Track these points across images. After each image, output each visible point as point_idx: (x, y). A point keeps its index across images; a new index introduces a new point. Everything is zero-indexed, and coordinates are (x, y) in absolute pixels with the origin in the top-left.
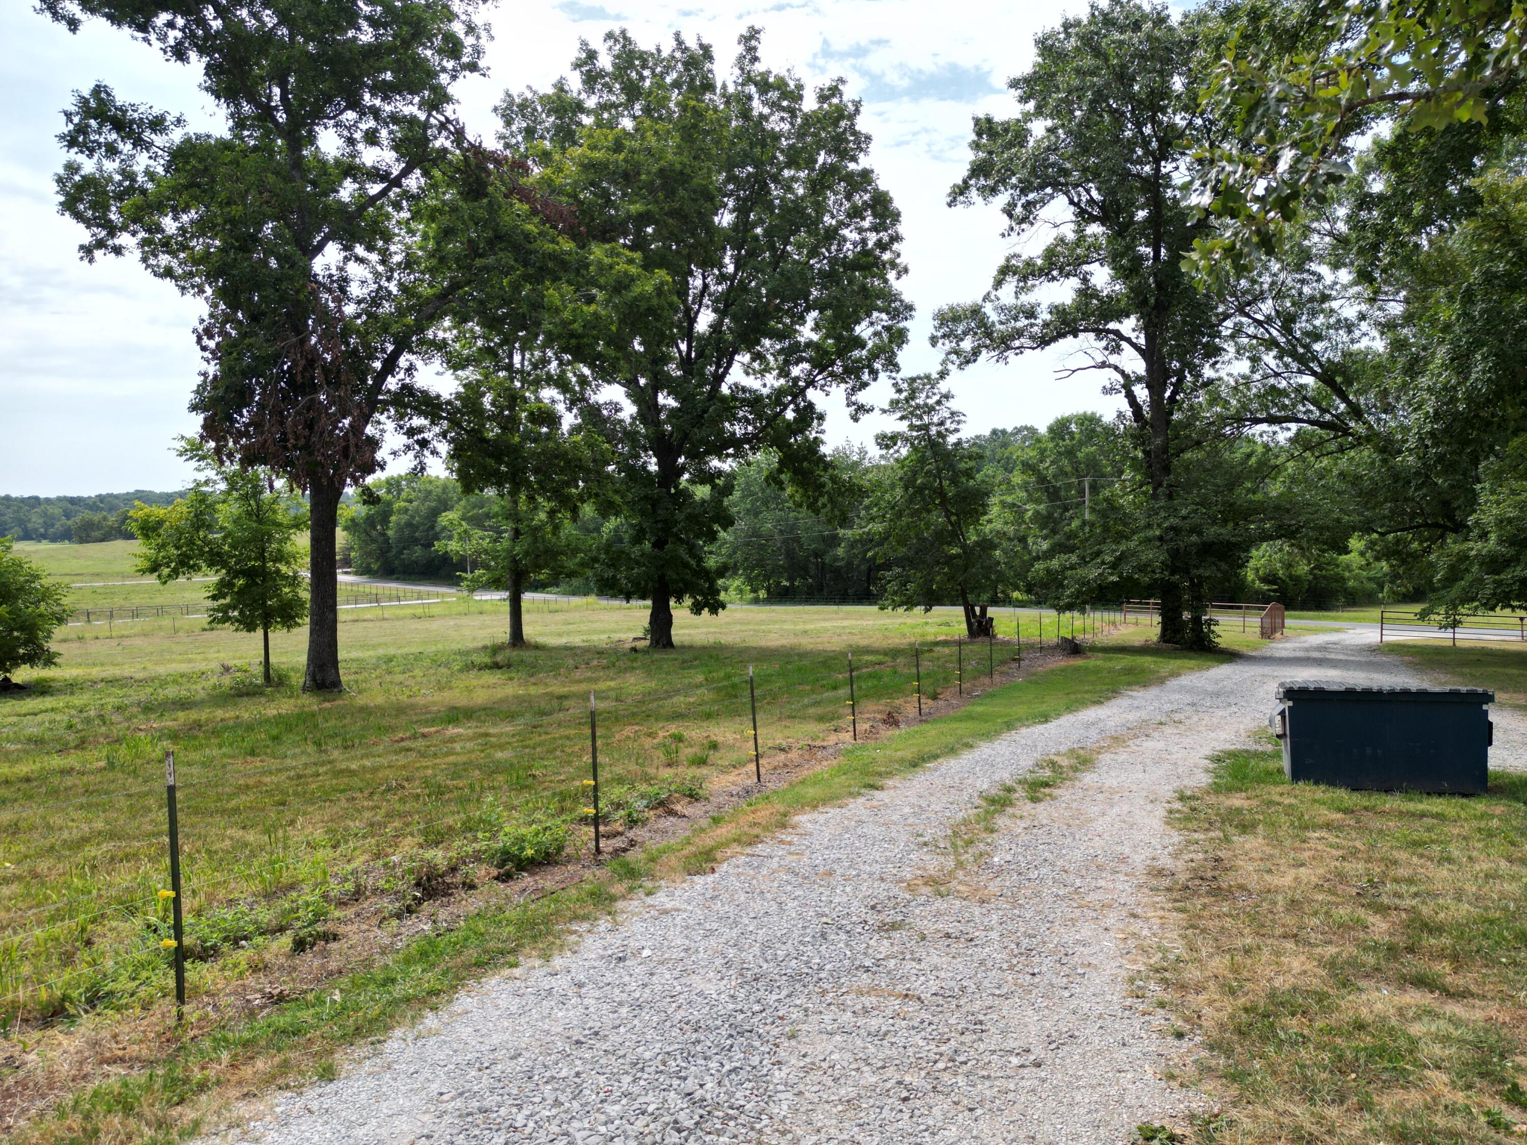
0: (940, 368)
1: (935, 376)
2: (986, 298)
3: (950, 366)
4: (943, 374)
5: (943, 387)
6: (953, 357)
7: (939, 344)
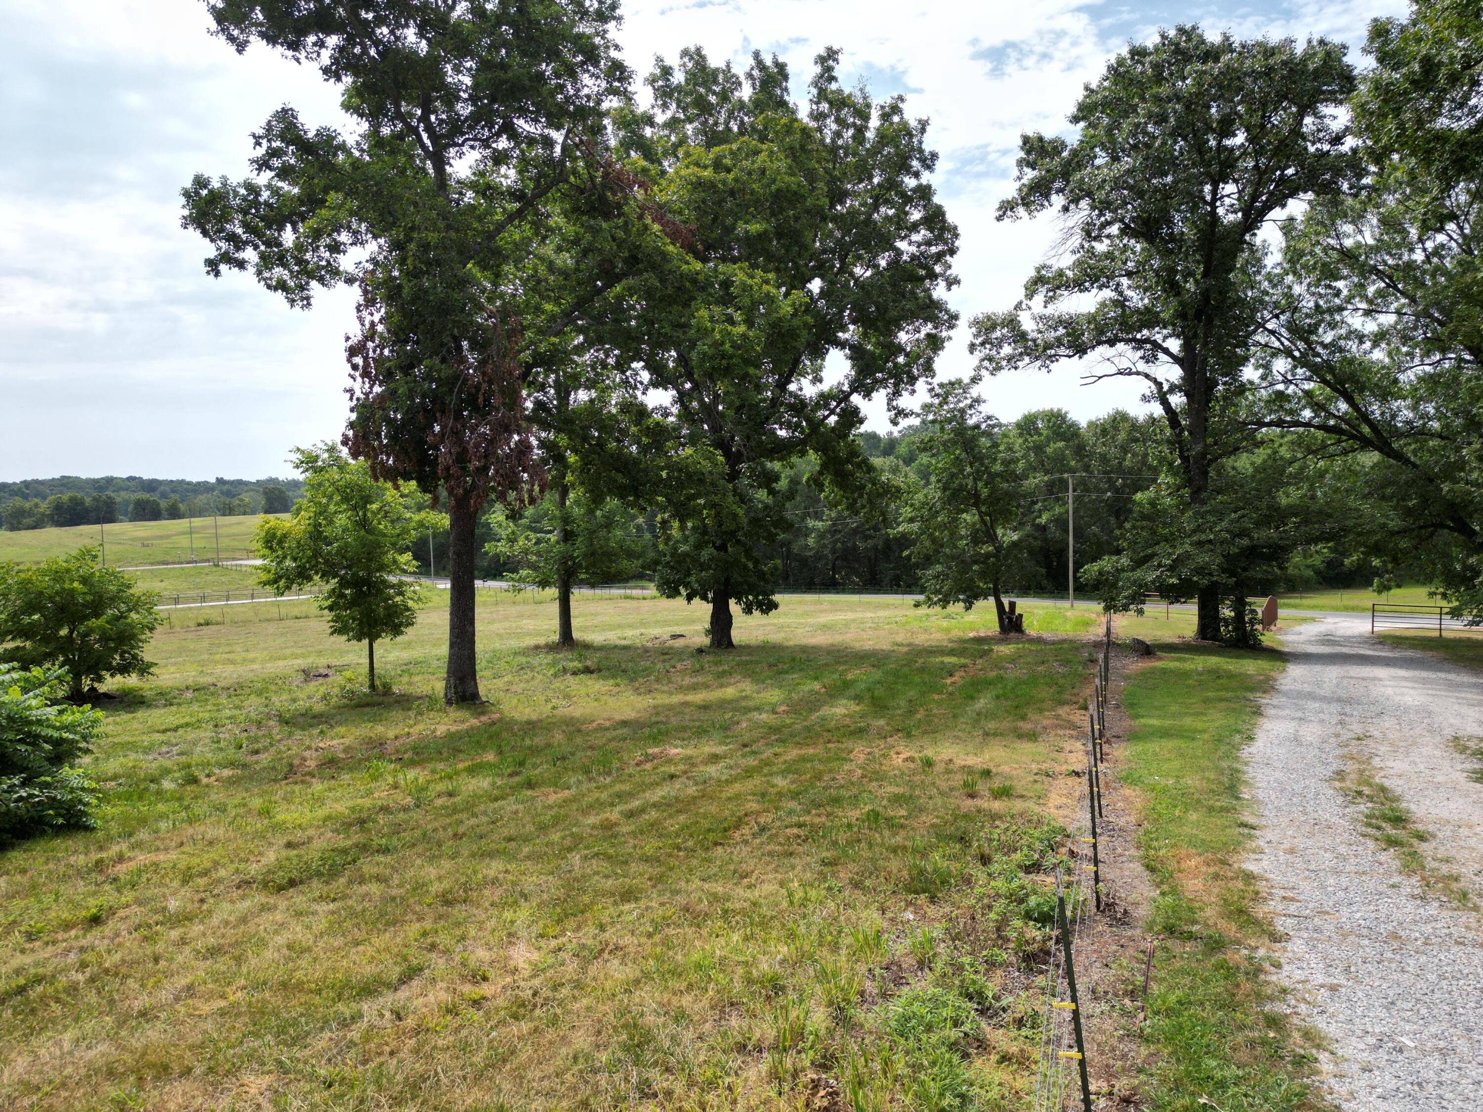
0: (972, 373)
1: (966, 380)
2: (1018, 306)
3: (984, 372)
4: (975, 380)
5: (974, 391)
6: (986, 363)
7: (977, 353)
